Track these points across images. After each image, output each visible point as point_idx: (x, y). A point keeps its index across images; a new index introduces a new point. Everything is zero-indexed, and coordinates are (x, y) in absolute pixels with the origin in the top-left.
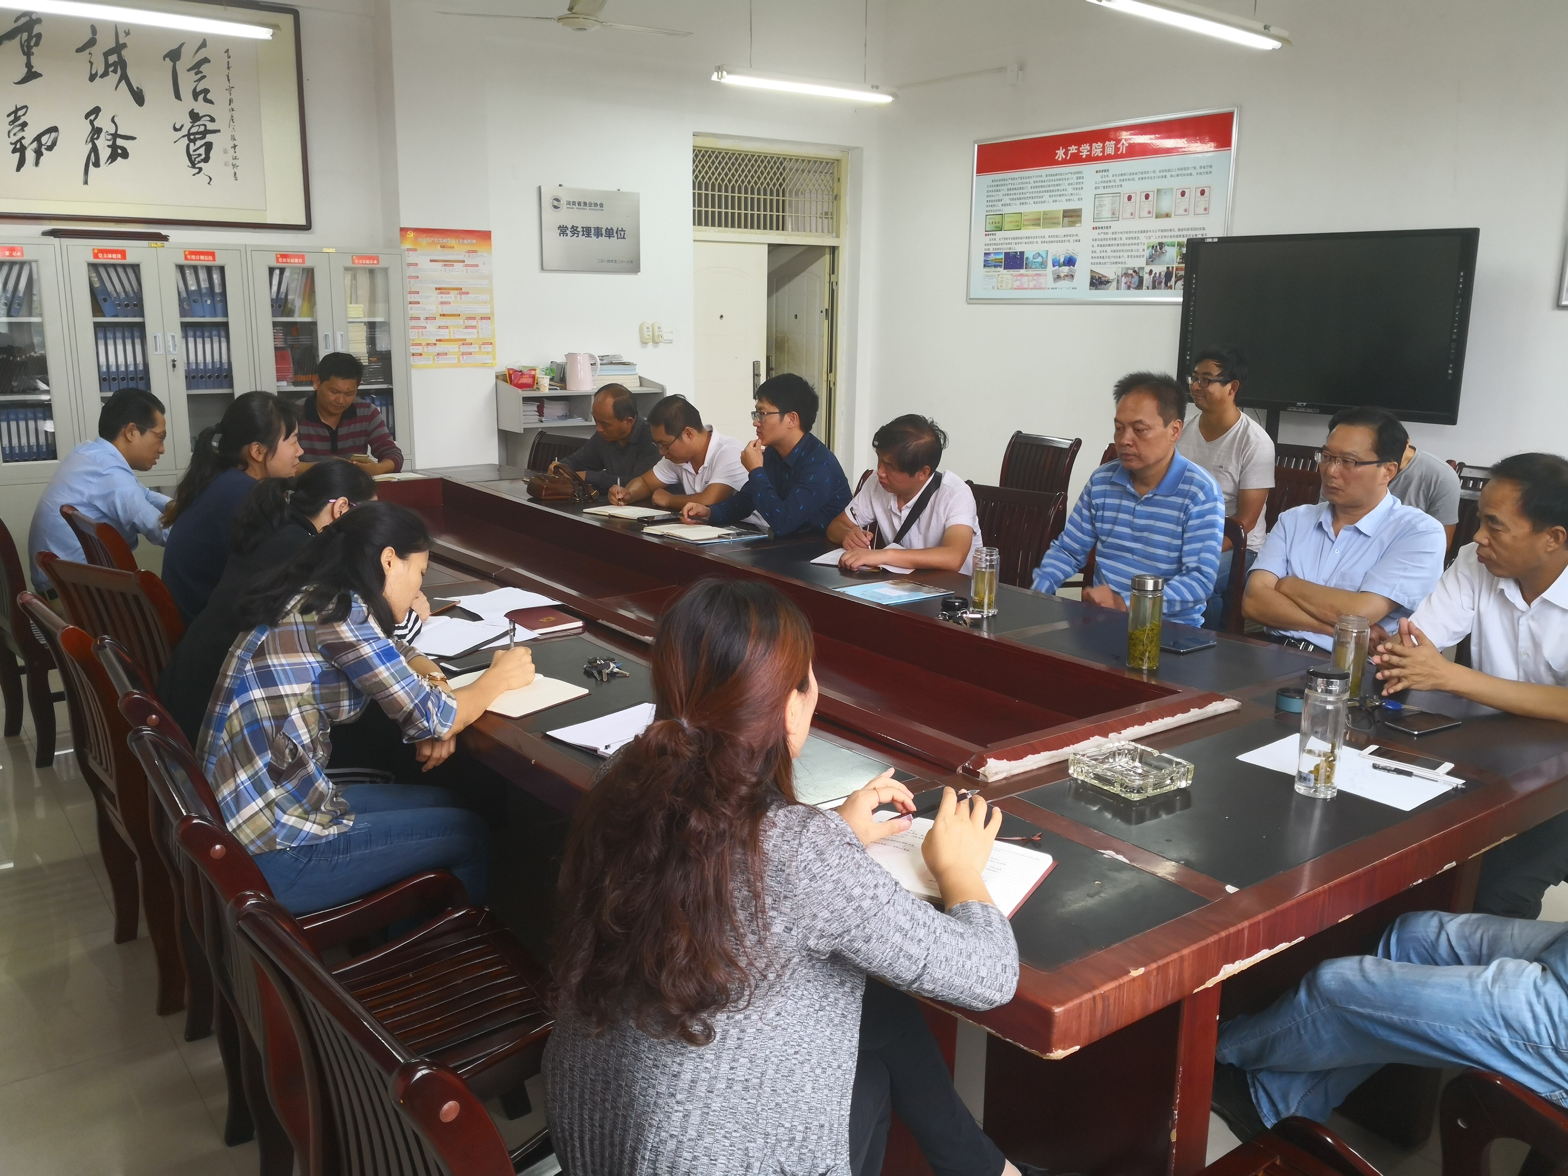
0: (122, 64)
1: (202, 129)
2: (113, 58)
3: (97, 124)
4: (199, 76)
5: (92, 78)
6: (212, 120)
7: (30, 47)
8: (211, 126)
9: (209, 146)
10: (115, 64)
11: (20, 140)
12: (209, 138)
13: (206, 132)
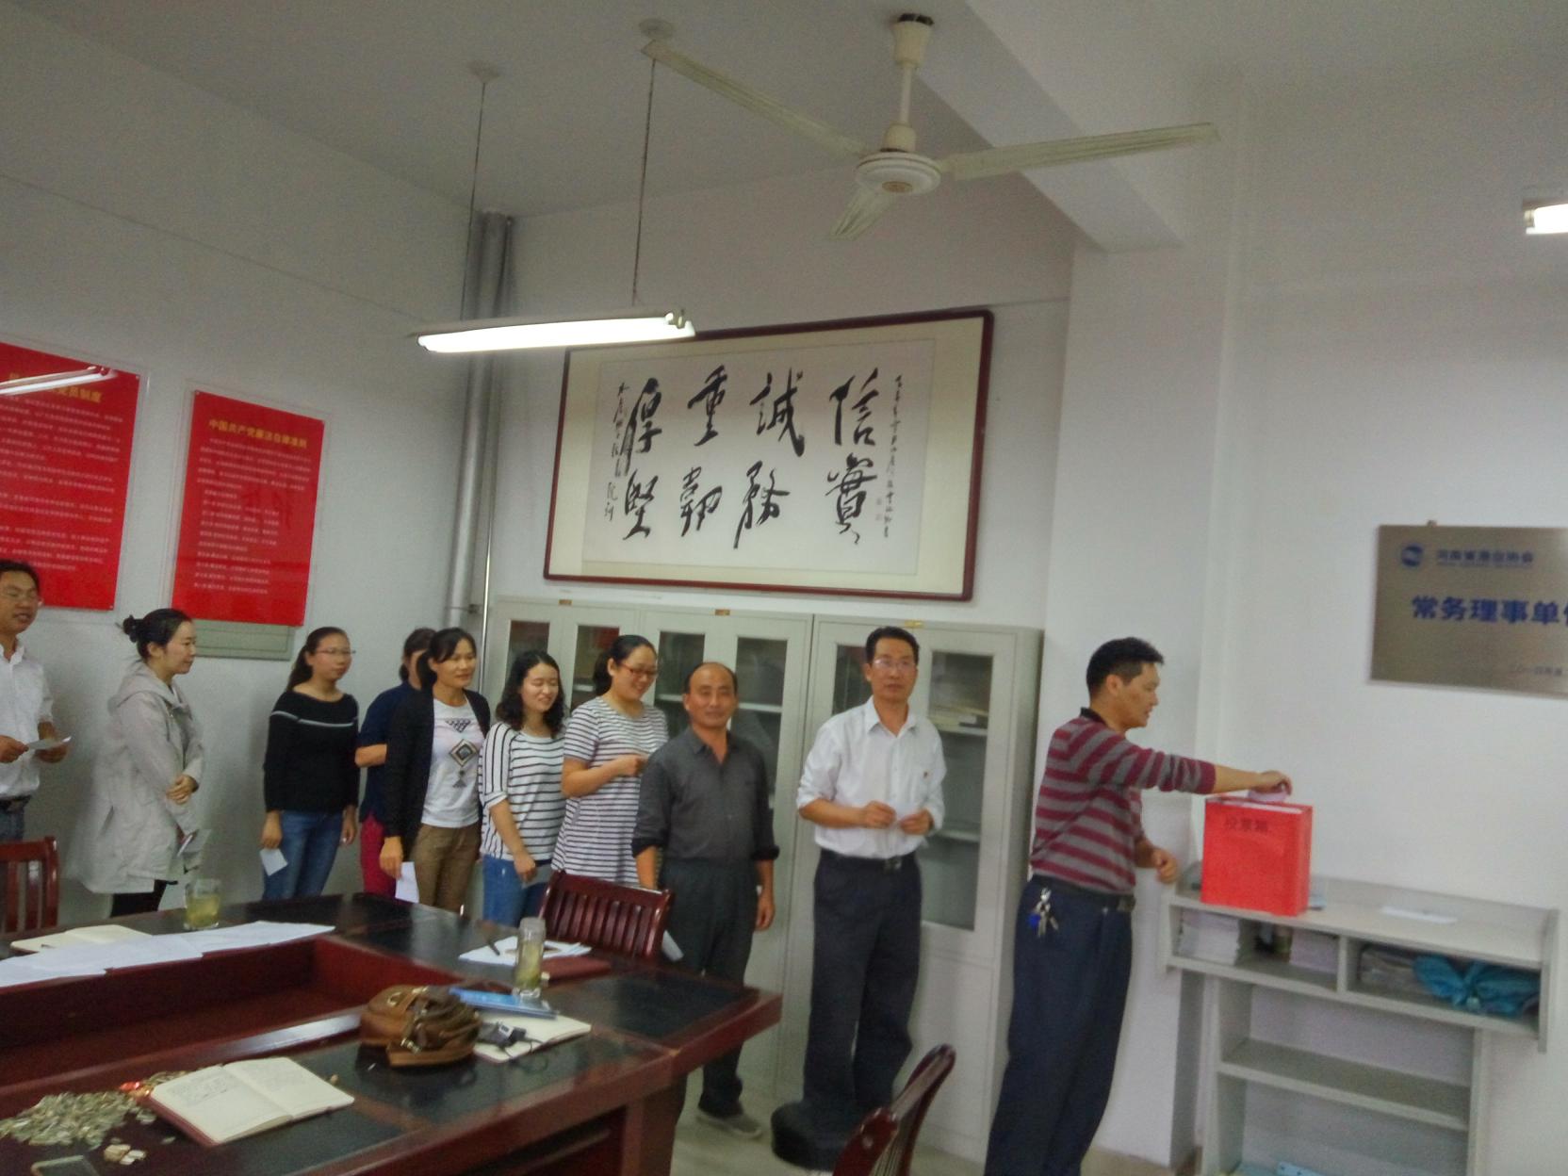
0: (789, 411)
1: (858, 476)
2: (782, 406)
3: (756, 481)
4: (864, 413)
5: (760, 430)
6: (870, 464)
7: (713, 406)
8: (867, 472)
9: (861, 497)
10: (783, 412)
11: (688, 504)
12: (864, 486)
13: (862, 479)
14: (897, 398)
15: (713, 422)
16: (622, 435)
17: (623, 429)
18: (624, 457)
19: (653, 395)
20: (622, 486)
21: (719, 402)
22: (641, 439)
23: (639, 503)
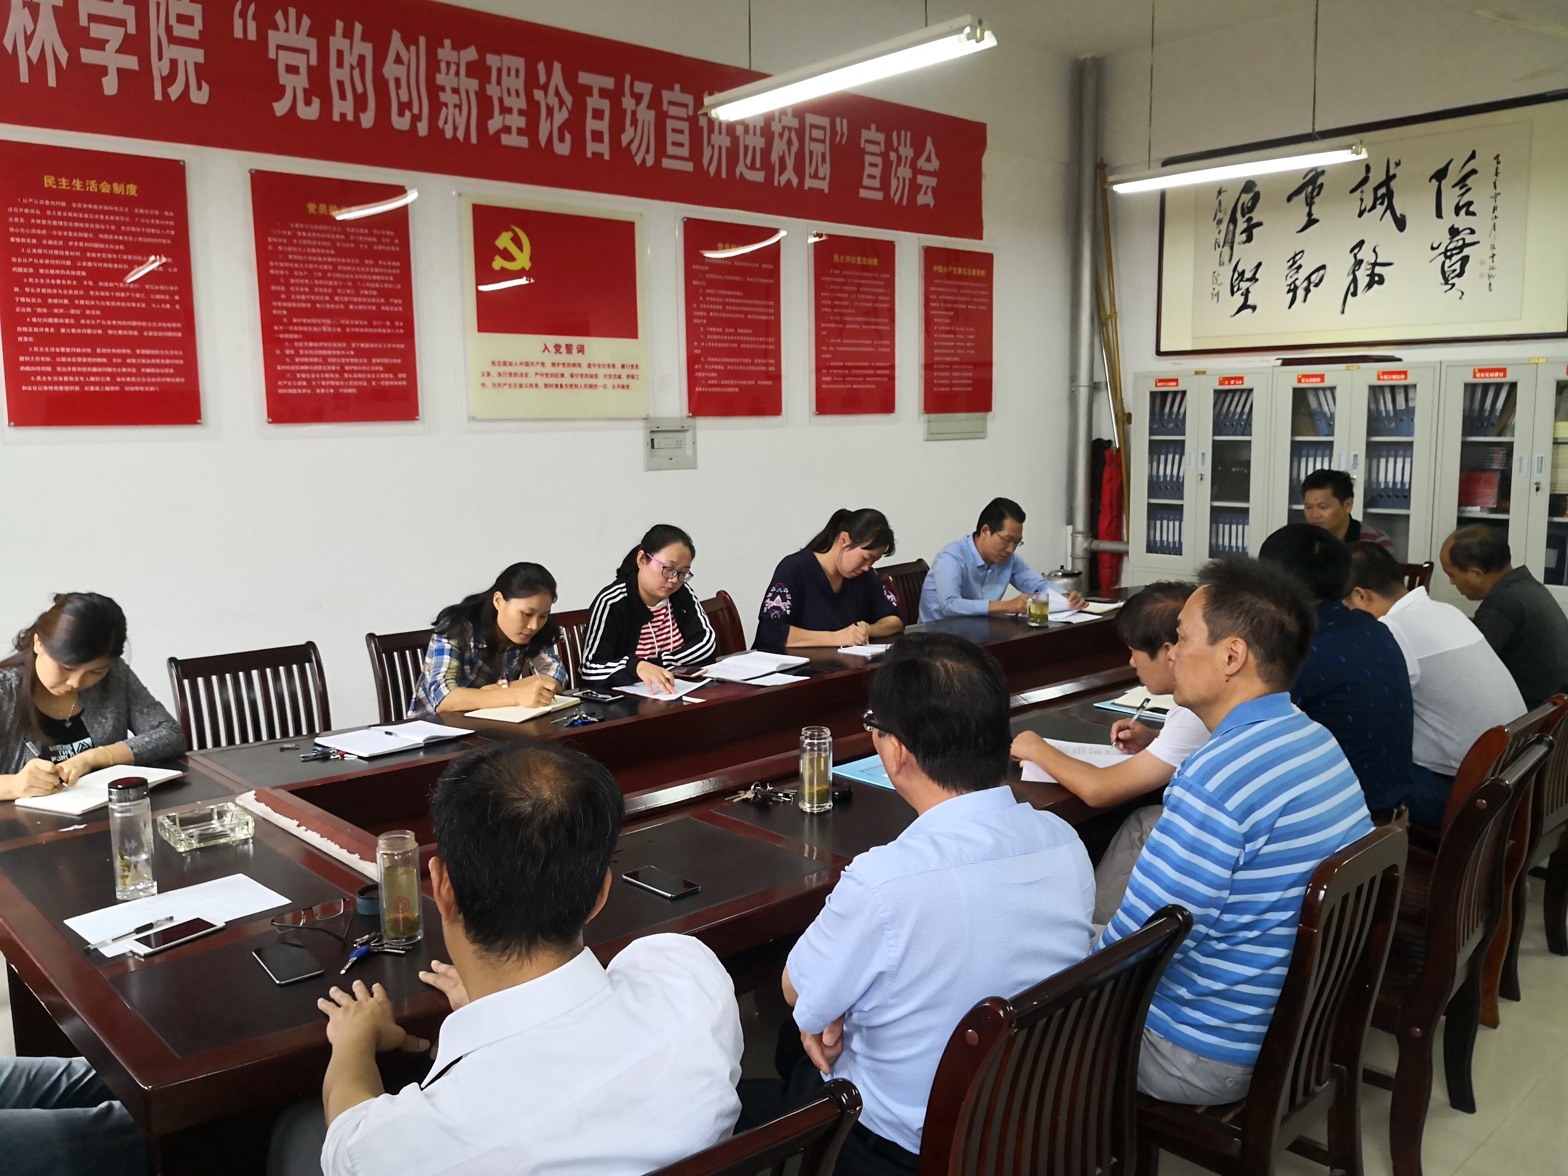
0: (1390, 194)
1: (1461, 243)
2: (1383, 190)
3: (1359, 257)
4: (1464, 189)
5: (1360, 215)
6: (1473, 232)
7: (1312, 198)
8: (1469, 239)
9: (1465, 260)
10: (1383, 196)
11: (1294, 282)
12: (1466, 251)
13: (1465, 245)
14: (1497, 175)
15: (1314, 211)
16: (1223, 233)
17: (1224, 227)
18: (1227, 249)
19: (1251, 195)
20: (1227, 272)
21: (1318, 194)
22: (1242, 233)
23: (1244, 285)
